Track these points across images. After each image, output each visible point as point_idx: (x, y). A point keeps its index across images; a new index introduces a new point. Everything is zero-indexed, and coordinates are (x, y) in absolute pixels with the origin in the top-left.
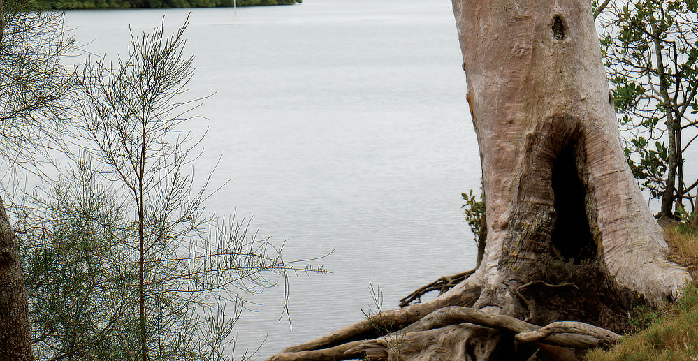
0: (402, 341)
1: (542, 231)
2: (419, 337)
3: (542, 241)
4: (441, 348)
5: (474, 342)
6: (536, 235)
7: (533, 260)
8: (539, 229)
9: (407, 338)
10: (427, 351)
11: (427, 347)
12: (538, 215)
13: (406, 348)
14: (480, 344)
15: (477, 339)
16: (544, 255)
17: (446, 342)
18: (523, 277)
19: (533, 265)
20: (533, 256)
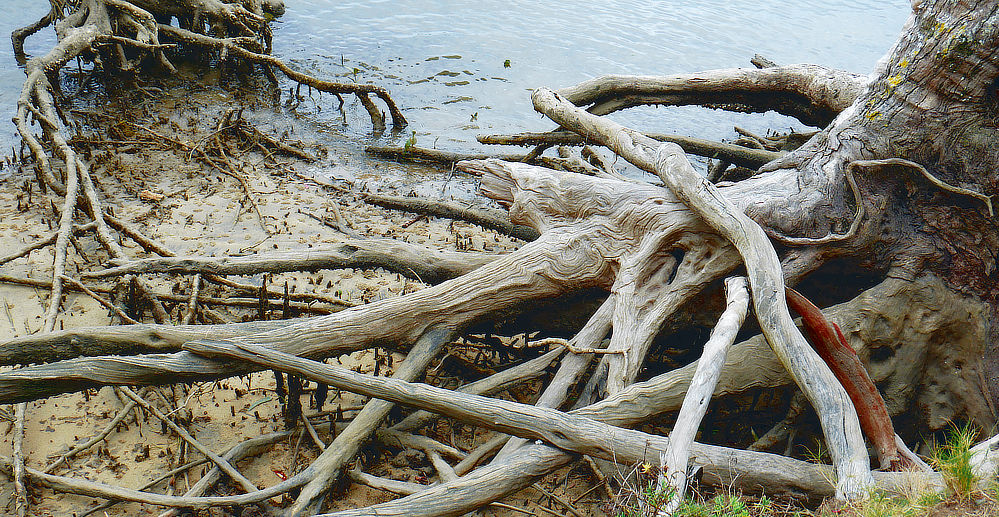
0: (547, 187)
1: (972, 52)
2: (582, 192)
3: (965, 75)
4: (614, 228)
5: (687, 243)
6: (952, 59)
7: (924, 112)
8: (963, 47)
9: (556, 183)
10: (585, 222)
11: (587, 215)
12: (974, 14)
13: (550, 201)
14: (700, 251)
15: (695, 238)
16: (958, 108)
17: (630, 221)
18: (880, 143)
19: (917, 122)
20: (928, 103)
